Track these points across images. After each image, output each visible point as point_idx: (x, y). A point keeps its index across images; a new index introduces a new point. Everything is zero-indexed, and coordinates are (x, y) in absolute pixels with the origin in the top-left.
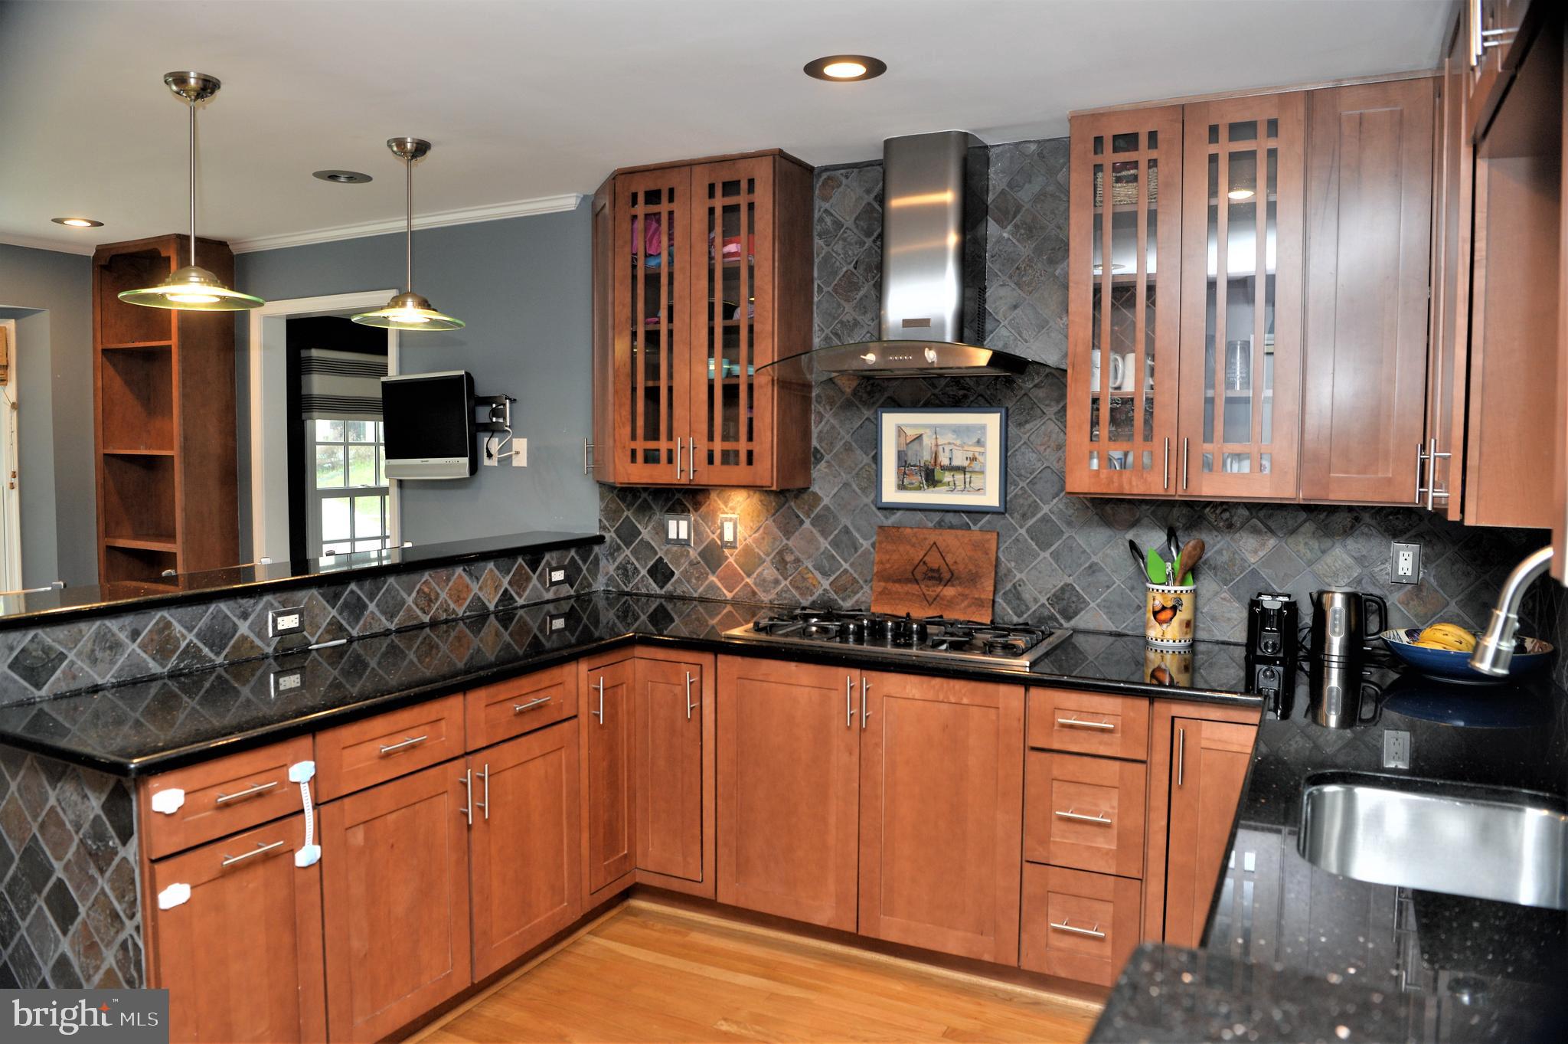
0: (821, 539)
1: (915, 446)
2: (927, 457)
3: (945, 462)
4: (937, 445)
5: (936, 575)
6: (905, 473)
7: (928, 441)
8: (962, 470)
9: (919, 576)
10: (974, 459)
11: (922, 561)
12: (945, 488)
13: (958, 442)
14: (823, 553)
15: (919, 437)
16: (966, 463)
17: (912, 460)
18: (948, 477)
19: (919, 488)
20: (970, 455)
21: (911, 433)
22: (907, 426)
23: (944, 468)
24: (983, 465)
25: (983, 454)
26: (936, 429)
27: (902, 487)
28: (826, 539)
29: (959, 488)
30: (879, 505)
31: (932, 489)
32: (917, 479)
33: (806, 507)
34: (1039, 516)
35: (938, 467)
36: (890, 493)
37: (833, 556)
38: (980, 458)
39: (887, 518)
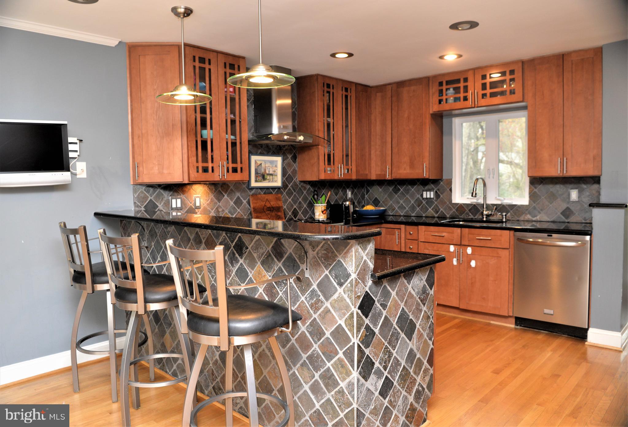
0: (230, 201)
1: (260, 167)
2: (263, 171)
3: (267, 172)
4: (266, 167)
5: (269, 209)
6: (257, 176)
7: (263, 165)
8: (272, 175)
9: (265, 210)
10: (275, 171)
11: (265, 205)
12: (268, 181)
13: (271, 166)
14: (231, 207)
15: (261, 164)
16: (273, 173)
17: (259, 172)
18: (268, 177)
19: (261, 181)
20: (274, 170)
21: (259, 163)
22: (257, 160)
23: (268, 174)
24: (277, 173)
25: (277, 170)
26: (265, 161)
27: (256, 181)
28: (232, 201)
29: (271, 181)
30: (250, 188)
31: (264, 181)
32: (260, 178)
33: (225, 190)
34: (288, 188)
35: (266, 174)
36: (254, 184)
37: (235, 208)
38: (276, 171)
39: (250, 192)
